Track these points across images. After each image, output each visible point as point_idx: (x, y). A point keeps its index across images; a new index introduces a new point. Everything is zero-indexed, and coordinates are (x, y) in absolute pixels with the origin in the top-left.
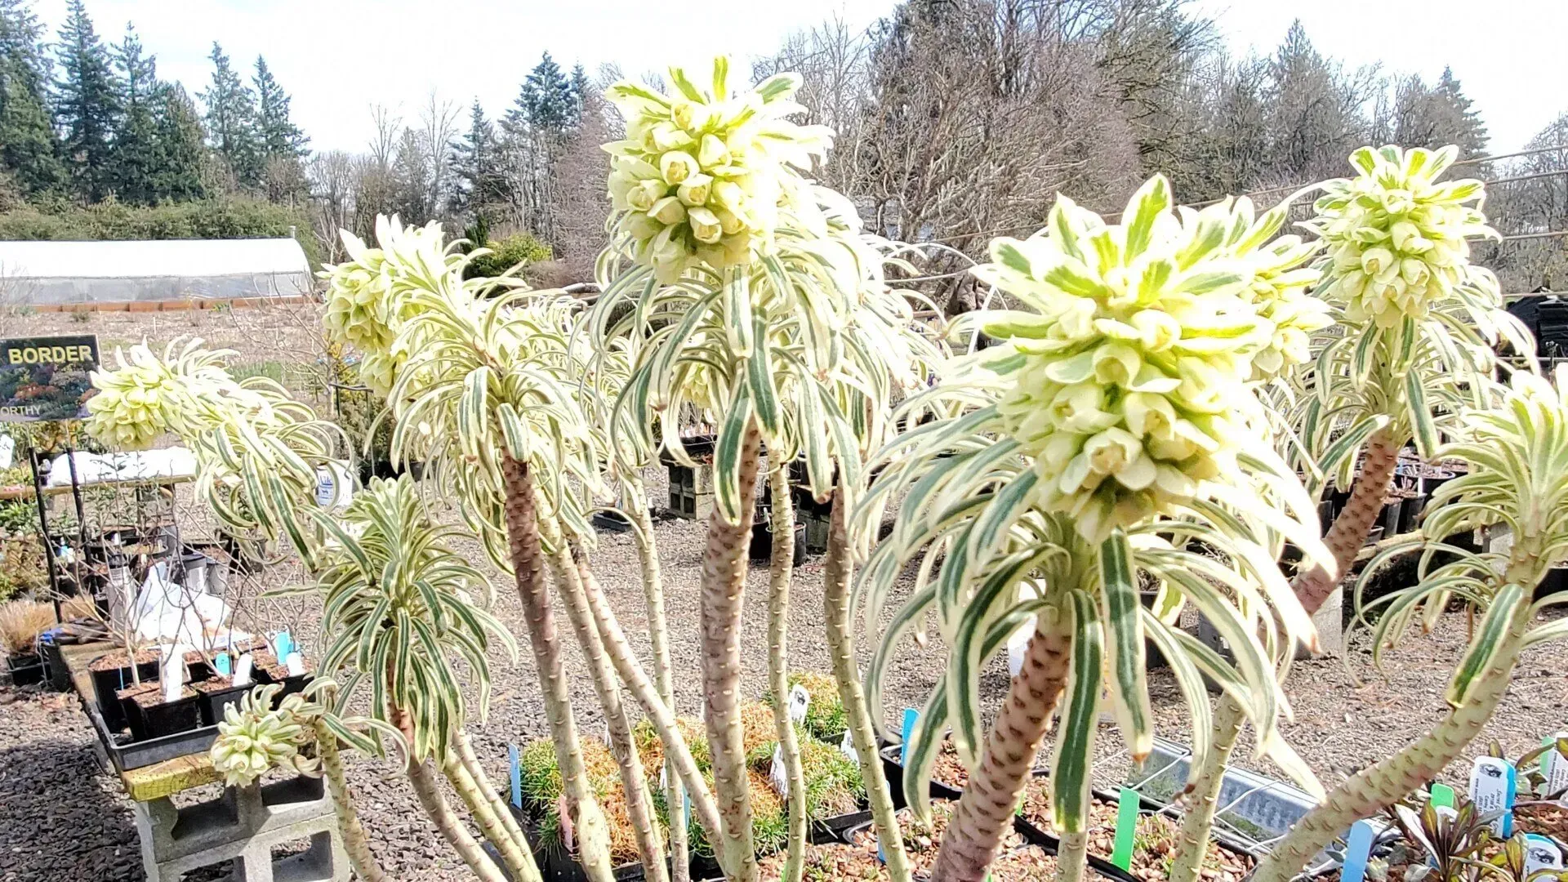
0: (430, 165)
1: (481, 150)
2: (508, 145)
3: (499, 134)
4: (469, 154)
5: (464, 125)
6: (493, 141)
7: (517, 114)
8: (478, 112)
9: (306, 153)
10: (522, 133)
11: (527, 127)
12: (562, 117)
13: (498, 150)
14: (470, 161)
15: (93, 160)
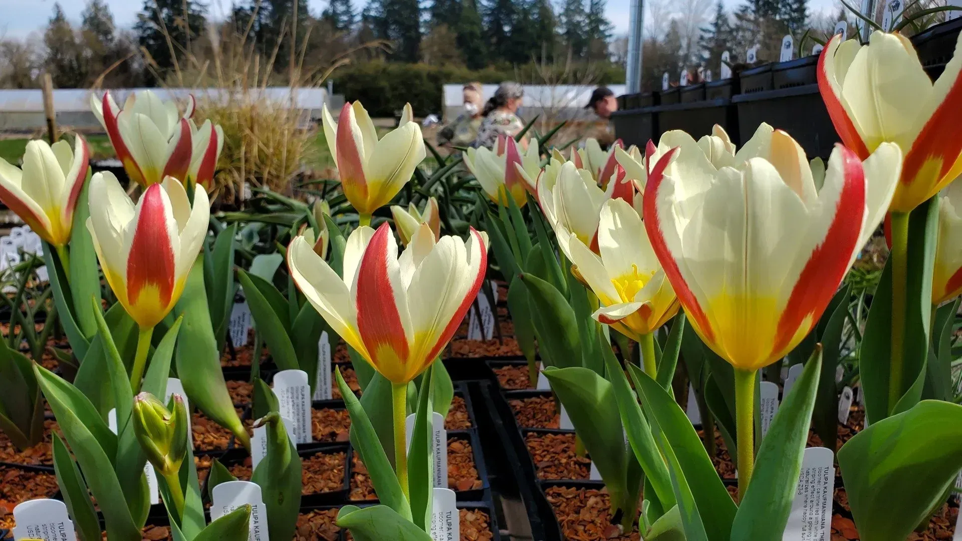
0: (684, 43)
1: (719, 31)
2: (738, 29)
3: (733, 21)
4: (711, 35)
5: (710, 17)
6: (728, 25)
7: (747, 8)
8: (720, 7)
9: (610, 36)
10: (749, 21)
11: (752, 16)
12: (777, 8)
13: (731, 31)
14: (710, 39)
15: (499, 43)
